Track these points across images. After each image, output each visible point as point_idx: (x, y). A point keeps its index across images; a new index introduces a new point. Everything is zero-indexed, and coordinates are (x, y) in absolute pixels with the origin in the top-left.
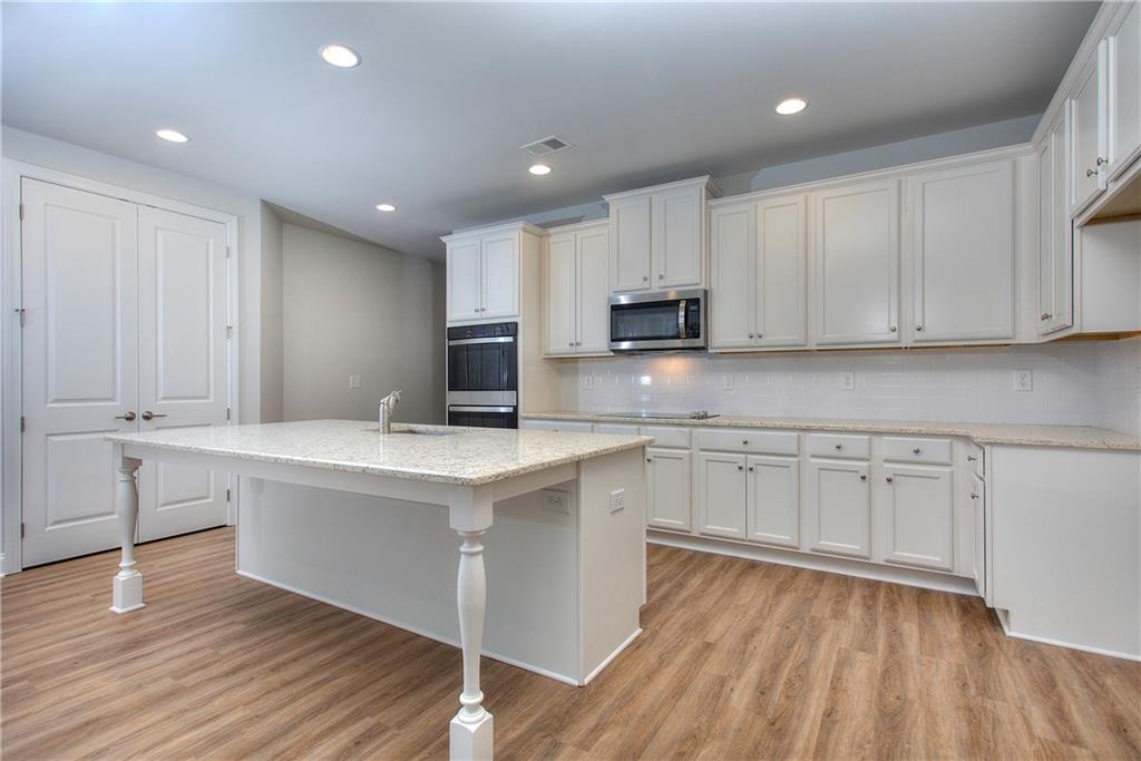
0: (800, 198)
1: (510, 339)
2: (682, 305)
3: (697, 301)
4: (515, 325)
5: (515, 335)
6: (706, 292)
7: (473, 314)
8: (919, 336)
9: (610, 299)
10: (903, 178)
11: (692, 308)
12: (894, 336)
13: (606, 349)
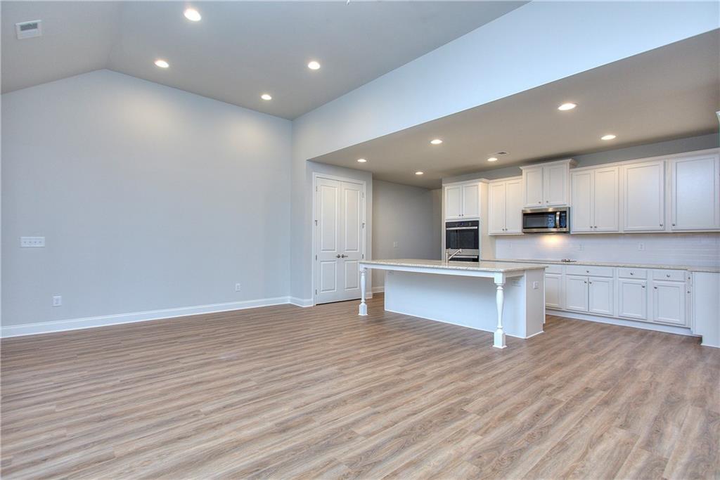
0: (616, 169)
1: (476, 228)
2: (558, 213)
3: (565, 212)
4: (478, 221)
5: (478, 226)
6: (569, 208)
7: (457, 217)
8: (673, 228)
9: (523, 211)
10: (667, 160)
11: (563, 215)
12: (662, 228)
13: (521, 232)
